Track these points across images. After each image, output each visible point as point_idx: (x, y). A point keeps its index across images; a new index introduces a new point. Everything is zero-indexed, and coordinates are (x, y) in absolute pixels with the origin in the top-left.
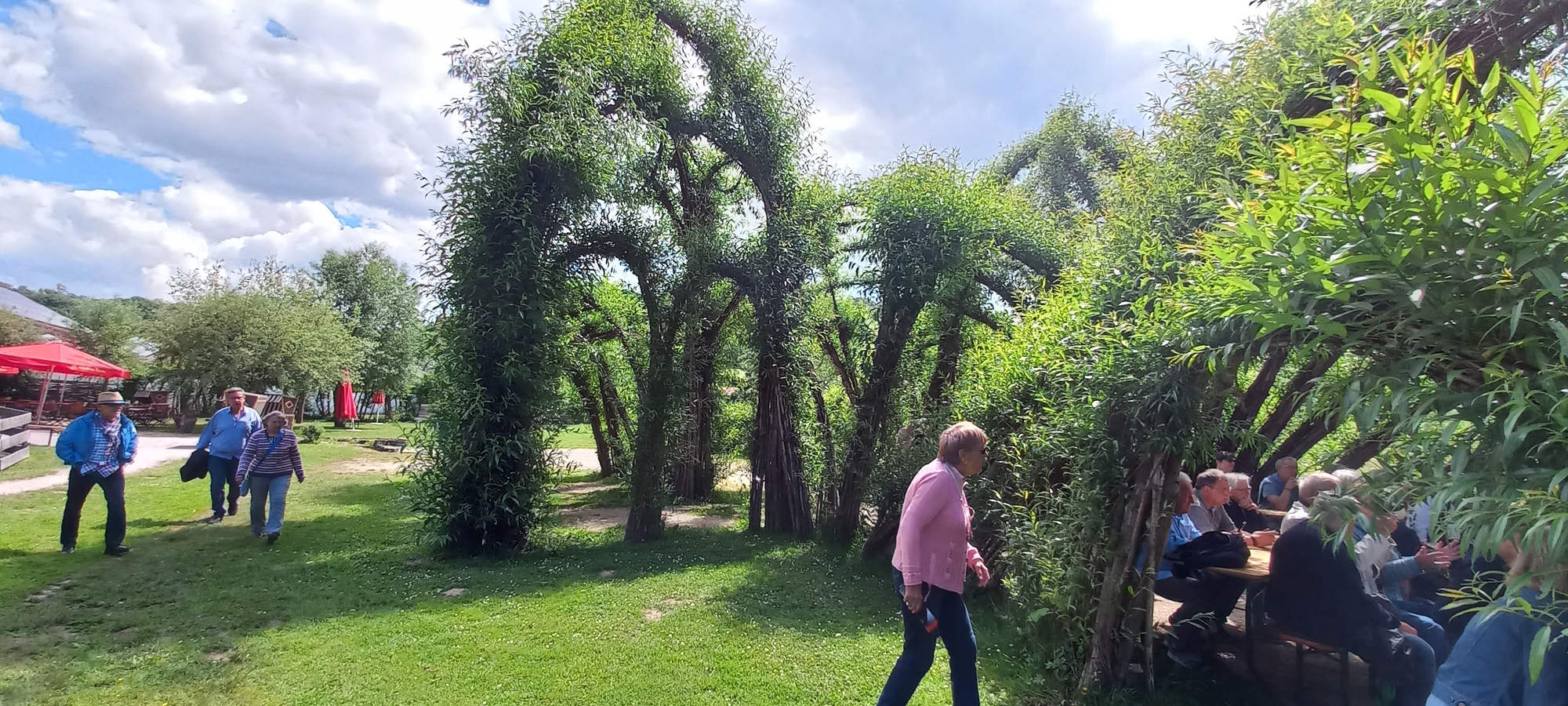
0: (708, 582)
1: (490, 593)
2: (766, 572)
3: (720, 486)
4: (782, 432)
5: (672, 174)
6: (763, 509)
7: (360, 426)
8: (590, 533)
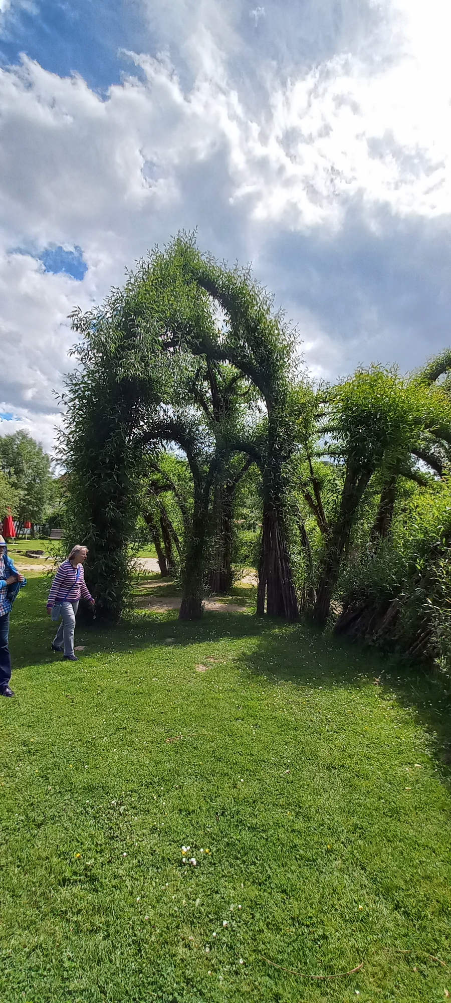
0: (234, 648)
1: (102, 651)
2: (270, 642)
3: (236, 585)
4: (279, 552)
5: (206, 384)
6: (266, 601)
7: (17, 542)
8: (157, 613)
